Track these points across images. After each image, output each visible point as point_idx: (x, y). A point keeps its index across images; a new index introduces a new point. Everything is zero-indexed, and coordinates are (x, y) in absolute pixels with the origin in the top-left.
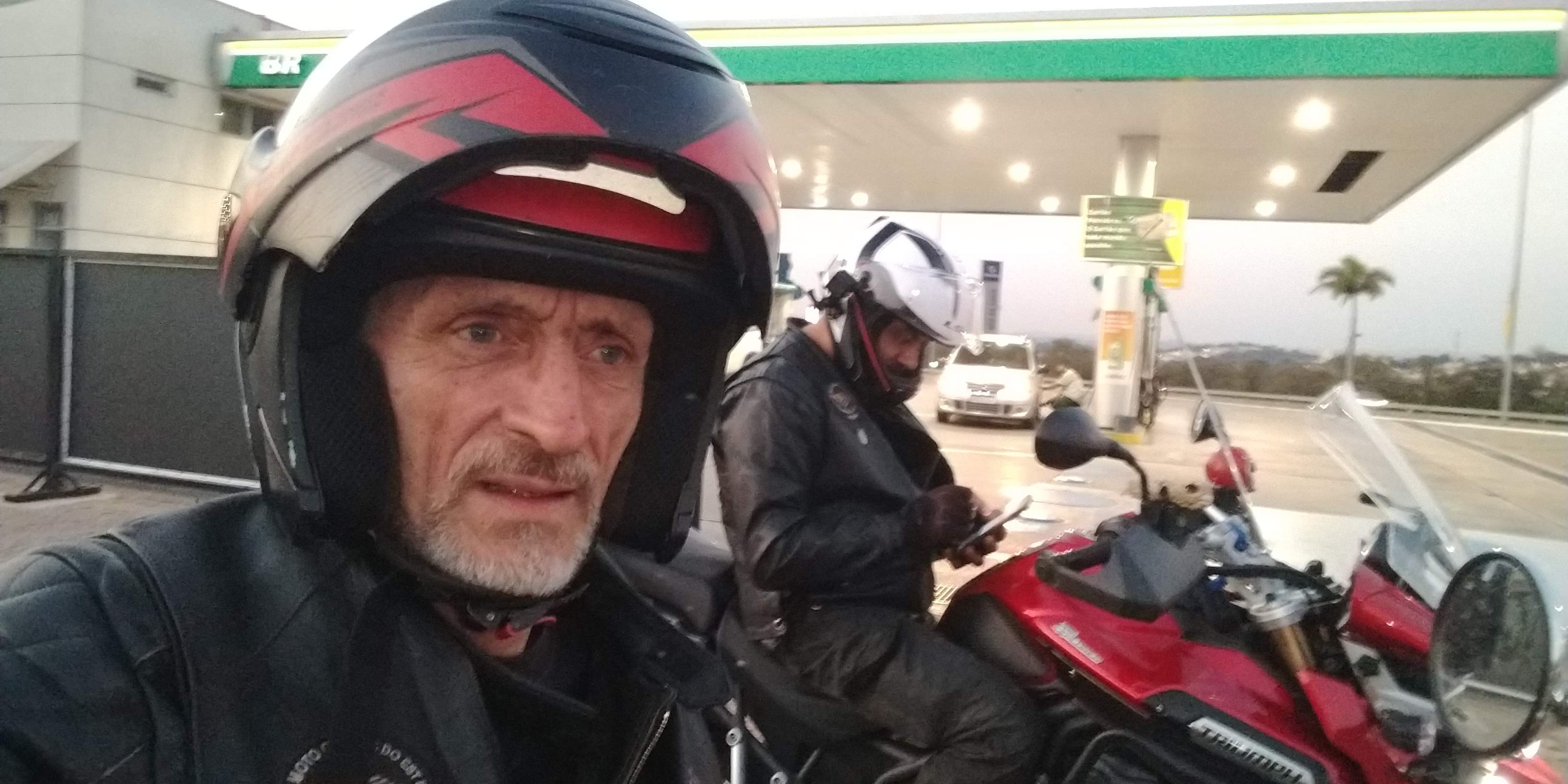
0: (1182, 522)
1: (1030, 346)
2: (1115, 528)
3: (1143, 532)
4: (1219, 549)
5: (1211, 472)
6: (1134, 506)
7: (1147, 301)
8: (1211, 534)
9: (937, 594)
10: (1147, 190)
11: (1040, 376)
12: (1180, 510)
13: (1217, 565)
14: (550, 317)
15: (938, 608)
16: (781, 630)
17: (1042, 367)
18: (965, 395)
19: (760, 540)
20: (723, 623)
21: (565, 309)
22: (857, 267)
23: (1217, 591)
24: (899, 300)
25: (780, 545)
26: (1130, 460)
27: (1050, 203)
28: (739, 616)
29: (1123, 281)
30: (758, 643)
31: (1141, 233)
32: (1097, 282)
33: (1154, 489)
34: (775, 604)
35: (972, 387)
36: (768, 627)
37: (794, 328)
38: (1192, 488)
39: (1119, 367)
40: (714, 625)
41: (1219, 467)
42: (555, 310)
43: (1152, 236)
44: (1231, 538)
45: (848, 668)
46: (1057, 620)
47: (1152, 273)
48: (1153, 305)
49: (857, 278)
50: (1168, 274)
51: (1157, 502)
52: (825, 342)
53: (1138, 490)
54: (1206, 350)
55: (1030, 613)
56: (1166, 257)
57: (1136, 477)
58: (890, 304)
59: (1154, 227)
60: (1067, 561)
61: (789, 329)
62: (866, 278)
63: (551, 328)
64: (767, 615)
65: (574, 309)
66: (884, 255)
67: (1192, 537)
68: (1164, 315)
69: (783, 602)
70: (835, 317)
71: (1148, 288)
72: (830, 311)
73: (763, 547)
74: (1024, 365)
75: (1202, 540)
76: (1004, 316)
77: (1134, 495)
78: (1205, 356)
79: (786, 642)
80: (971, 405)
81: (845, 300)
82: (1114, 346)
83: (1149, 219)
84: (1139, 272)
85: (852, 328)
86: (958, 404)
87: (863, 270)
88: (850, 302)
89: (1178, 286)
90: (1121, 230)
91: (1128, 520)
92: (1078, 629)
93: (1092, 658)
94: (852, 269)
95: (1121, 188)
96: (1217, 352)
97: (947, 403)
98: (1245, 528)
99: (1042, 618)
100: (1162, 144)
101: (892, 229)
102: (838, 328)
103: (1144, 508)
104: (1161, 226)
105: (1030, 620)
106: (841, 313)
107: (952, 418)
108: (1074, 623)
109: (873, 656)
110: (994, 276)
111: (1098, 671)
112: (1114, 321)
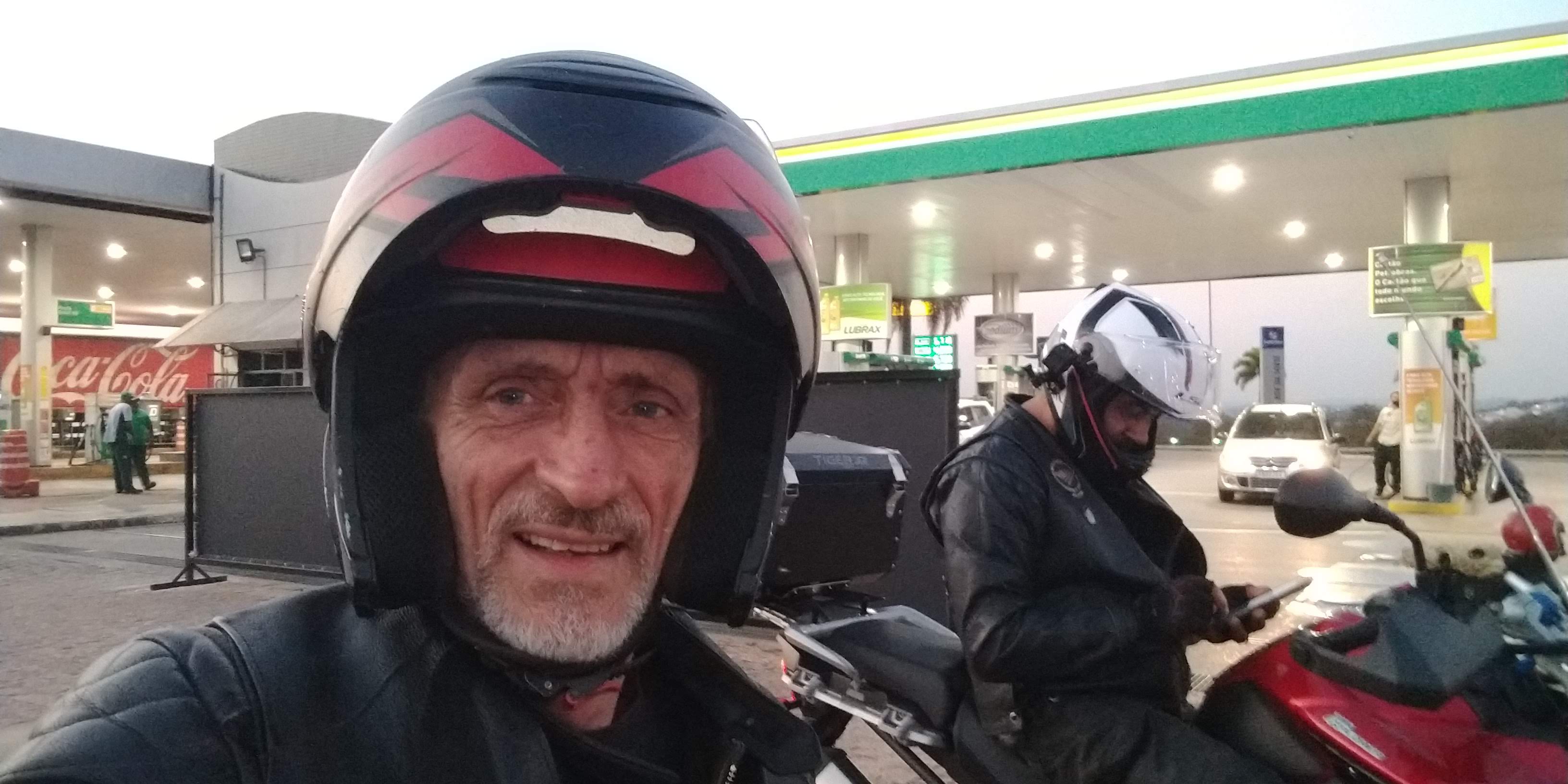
0: (1469, 593)
1: (1321, 414)
2: (1388, 603)
3: (1420, 606)
4: (1521, 624)
5: (1508, 534)
6: (1408, 576)
7: (1455, 356)
8: (1510, 608)
9: (1192, 684)
10: (1443, 236)
11: (1335, 445)
12: (1463, 579)
13: (1519, 642)
14: (575, 373)
15: (1195, 698)
16: (1018, 724)
17: (1337, 435)
18: (1250, 470)
19: (978, 627)
20: (958, 719)
21: (588, 365)
22: (1076, 339)
23: (1528, 674)
24: (1121, 368)
25: (1001, 633)
26: (1397, 524)
27: (1334, 260)
28: (974, 708)
29: (1423, 336)
30: (996, 738)
31: (1438, 283)
32: (1394, 340)
33: (1431, 555)
34: (1010, 696)
35: (1257, 461)
36: (1004, 721)
37: (1013, 406)
38: (1478, 553)
39: (1430, 430)
40: (950, 719)
41: (1517, 529)
42: (578, 367)
43: (1452, 285)
44: (1536, 610)
45: (1094, 766)
46: (1331, 710)
47: (1458, 324)
48: (1463, 360)
49: (1078, 351)
50: (1478, 325)
51: (1437, 572)
52: (1047, 418)
53: (1412, 558)
54: (1537, 406)
55: (1298, 703)
56: (1474, 306)
57: (1408, 543)
58: (1113, 375)
59: (1454, 275)
60: (1329, 641)
61: (1007, 406)
62: (1088, 350)
63: (577, 385)
64: (1003, 708)
65: (600, 365)
66: (1104, 326)
67: (1482, 609)
68: (1477, 370)
69: (1017, 694)
70: (1055, 392)
71: (1455, 344)
72: (1049, 385)
73: (983, 635)
74: (1317, 435)
75: (1495, 613)
76: (1290, 384)
77: (1406, 563)
78: (1536, 413)
79: (1025, 735)
80: (1256, 481)
81: (1066, 374)
82: (1419, 407)
83: (1450, 266)
84: (1444, 324)
85: (1074, 401)
86: (1243, 481)
87: (1085, 341)
88: (1071, 376)
89: (1493, 337)
90: (1414, 281)
91: (1401, 594)
92: (1352, 720)
93: (1373, 754)
94: (1072, 341)
95: (1412, 237)
96: (1550, 407)
97: (1229, 481)
98: (1555, 598)
99: (1312, 710)
100: (1454, 185)
101: (1114, 298)
102: (1060, 403)
103: (1419, 579)
104: (1464, 272)
105: (1297, 709)
106: (1062, 387)
107: (1237, 496)
108: (1347, 714)
109: (1118, 753)
110: (1278, 342)
111: (1383, 769)
112: (1415, 380)
